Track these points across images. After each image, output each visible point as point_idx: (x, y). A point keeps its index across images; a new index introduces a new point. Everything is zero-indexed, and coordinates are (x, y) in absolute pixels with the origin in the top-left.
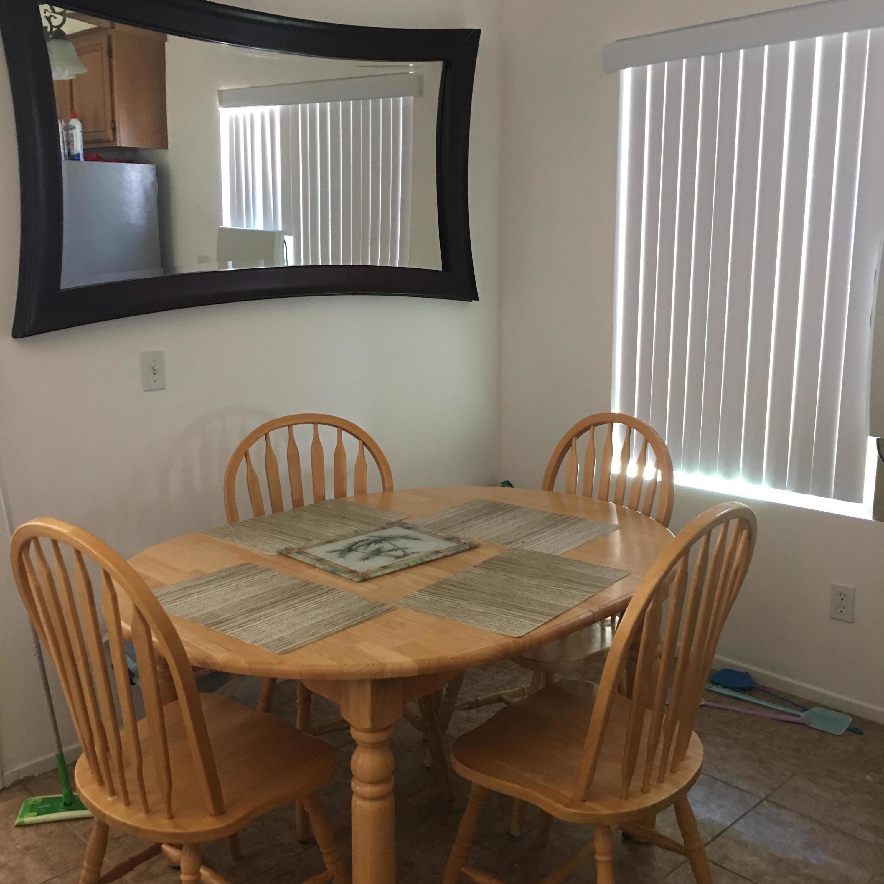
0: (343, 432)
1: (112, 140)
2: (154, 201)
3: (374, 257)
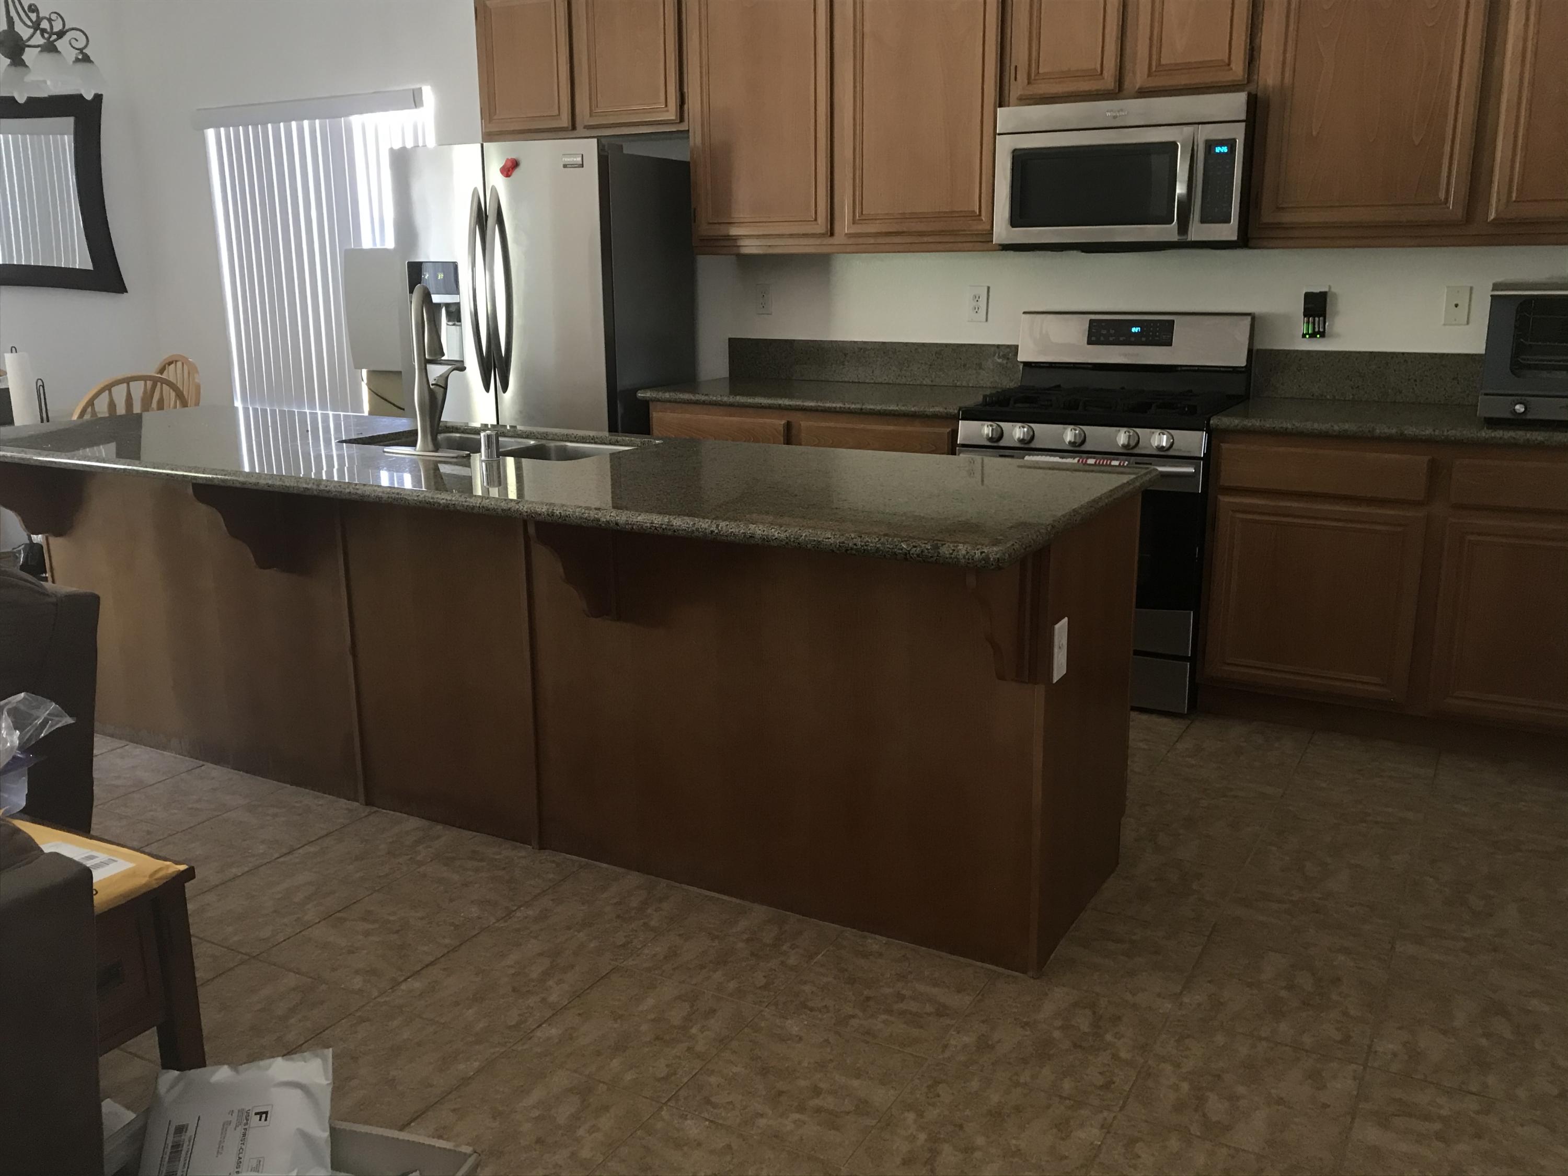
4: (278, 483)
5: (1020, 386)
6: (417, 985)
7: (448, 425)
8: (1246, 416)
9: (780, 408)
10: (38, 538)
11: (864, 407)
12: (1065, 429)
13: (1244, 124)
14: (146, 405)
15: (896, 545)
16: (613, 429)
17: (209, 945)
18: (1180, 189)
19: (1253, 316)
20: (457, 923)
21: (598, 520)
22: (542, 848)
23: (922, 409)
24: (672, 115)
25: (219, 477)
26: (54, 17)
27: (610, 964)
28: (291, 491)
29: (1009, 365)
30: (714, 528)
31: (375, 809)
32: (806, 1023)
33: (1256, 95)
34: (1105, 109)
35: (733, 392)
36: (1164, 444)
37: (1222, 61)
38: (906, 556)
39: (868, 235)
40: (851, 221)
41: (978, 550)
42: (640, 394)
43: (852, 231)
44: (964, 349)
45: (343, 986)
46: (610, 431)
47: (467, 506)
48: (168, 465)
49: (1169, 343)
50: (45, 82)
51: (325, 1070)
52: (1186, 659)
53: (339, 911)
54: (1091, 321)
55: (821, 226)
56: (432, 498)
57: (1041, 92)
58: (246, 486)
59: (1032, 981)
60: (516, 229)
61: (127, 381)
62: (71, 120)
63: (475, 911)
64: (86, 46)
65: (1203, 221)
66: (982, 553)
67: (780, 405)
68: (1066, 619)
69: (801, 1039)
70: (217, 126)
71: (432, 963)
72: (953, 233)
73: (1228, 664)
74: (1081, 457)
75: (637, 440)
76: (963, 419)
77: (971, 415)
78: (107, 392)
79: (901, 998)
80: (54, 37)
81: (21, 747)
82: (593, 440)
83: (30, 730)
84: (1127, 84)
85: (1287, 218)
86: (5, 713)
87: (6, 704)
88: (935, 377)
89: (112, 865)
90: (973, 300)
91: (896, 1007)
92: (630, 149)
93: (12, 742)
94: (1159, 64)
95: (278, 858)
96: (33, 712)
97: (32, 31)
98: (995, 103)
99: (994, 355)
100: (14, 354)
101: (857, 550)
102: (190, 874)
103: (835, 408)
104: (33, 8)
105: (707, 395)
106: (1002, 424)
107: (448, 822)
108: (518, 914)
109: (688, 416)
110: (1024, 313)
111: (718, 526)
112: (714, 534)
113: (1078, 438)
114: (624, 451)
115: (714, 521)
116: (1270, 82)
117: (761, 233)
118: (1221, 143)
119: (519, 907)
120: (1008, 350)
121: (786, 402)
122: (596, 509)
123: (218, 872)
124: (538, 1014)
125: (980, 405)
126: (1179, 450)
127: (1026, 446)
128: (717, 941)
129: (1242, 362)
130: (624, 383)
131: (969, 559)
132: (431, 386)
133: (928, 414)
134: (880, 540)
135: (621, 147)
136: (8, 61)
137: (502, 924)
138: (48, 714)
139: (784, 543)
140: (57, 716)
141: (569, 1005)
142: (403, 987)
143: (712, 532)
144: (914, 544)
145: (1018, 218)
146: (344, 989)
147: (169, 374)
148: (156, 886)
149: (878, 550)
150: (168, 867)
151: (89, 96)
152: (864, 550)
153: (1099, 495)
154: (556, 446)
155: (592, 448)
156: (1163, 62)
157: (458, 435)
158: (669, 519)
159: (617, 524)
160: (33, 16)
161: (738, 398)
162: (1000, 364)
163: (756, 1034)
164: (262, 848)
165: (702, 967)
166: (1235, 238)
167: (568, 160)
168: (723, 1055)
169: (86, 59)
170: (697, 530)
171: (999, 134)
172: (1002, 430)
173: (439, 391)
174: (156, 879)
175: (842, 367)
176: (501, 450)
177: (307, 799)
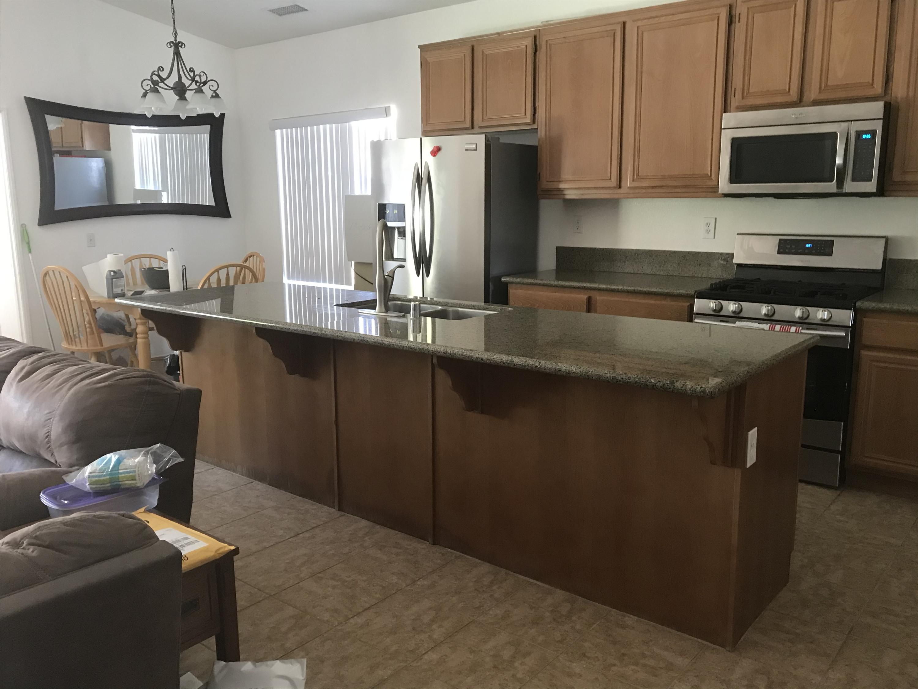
0: (161, 261)
1: (81, 146)
2: (104, 176)
3: (199, 201)
4: (300, 329)
5: (734, 279)
6: (359, 620)
7: (395, 297)
8: (881, 301)
9: (584, 288)
10: (177, 352)
11: (636, 289)
12: (762, 306)
13: (882, 121)
14: (236, 282)
15: (648, 380)
16: (487, 301)
17: (249, 586)
18: (839, 161)
19: (887, 239)
20: (384, 585)
21: (472, 357)
22: (434, 544)
23: (672, 291)
24: (528, 120)
25: (269, 324)
26: (202, 74)
27: (469, 618)
28: (307, 333)
29: (728, 265)
30: (537, 364)
31: (343, 513)
32: (584, 666)
33: (890, 103)
34: (790, 114)
35: (558, 279)
36: (826, 317)
37: (868, 82)
38: (654, 386)
39: (642, 188)
40: (632, 180)
41: (699, 385)
42: (503, 279)
43: (632, 185)
44: (700, 255)
45: (318, 617)
46: (485, 302)
47: (401, 346)
48: (243, 316)
49: (831, 254)
50: (196, 108)
51: (302, 669)
52: (838, 452)
53: (320, 573)
54: (780, 240)
55: (614, 182)
56: (382, 341)
57: (750, 103)
58: (282, 330)
59: (728, 653)
60: (438, 185)
61: (227, 267)
62: (208, 127)
63: (394, 579)
64: (217, 89)
65: (853, 180)
66: (701, 387)
67: (584, 287)
68: (756, 428)
69: (581, 676)
70: (281, 128)
71: (369, 608)
72: (694, 186)
73: (867, 457)
74: (771, 324)
75: (498, 307)
76: (697, 298)
77: (702, 295)
78: (217, 273)
79: (644, 656)
80: (202, 84)
81: (156, 473)
82: (474, 307)
83: (161, 465)
84: (805, 99)
85: (909, 178)
86: (150, 454)
87: (151, 449)
88: (681, 271)
89: (196, 544)
90: (706, 226)
91: (641, 661)
92: (504, 140)
93: (152, 471)
94: (827, 84)
95: (289, 539)
96: (163, 454)
97: (191, 81)
98: (721, 111)
99: (719, 259)
100: (172, 252)
101: (623, 382)
102: (236, 551)
103: (618, 289)
104: (192, 70)
105: (541, 280)
106: (722, 302)
107: (384, 524)
108: (418, 583)
109: (530, 292)
110: (738, 234)
111: (540, 363)
112: (537, 368)
113: (770, 312)
114: (492, 314)
115: (538, 360)
116: (899, 95)
117: (577, 187)
118: (867, 132)
119: (420, 579)
120: (727, 256)
121: (588, 285)
122: (471, 350)
123: (256, 544)
124: (426, 645)
125: (708, 289)
126: (835, 321)
127: (737, 316)
128: (533, 610)
129: (879, 266)
130: (494, 272)
131: (693, 391)
132: (386, 277)
133: (676, 294)
134: (637, 376)
135: (499, 139)
136: (178, 98)
137: (408, 588)
138: (171, 456)
139: (579, 375)
140: (176, 457)
141: (445, 641)
142: (352, 621)
143: (536, 366)
144: (659, 380)
145: (734, 178)
146: (318, 619)
147: (249, 264)
148: (218, 557)
149: (636, 382)
150: (225, 547)
151: (217, 115)
152: (628, 382)
153: (779, 351)
154: (452, 310)
155: (473, 312)
156: (829, 83)
157: (400, 302)
158: (512, 358)
159: (482, 359)
160: (192, 74)
161: (560, 282)
162: (722, 264)
163: (554, 670)
164: (281, 532)
165: (524, 625)
166: (874, 190)
167: (467, 147)
168: (533, 681)
169: (217, 96)
170: (528, 365)
171: (724, 129)
172: (722, 306)
173: (389, 279)
174: (218, 554)
175: (624, 264)
176: (421, 312)
177: (308, 505)
